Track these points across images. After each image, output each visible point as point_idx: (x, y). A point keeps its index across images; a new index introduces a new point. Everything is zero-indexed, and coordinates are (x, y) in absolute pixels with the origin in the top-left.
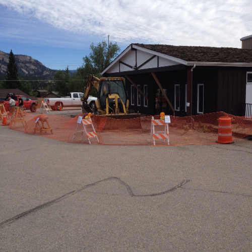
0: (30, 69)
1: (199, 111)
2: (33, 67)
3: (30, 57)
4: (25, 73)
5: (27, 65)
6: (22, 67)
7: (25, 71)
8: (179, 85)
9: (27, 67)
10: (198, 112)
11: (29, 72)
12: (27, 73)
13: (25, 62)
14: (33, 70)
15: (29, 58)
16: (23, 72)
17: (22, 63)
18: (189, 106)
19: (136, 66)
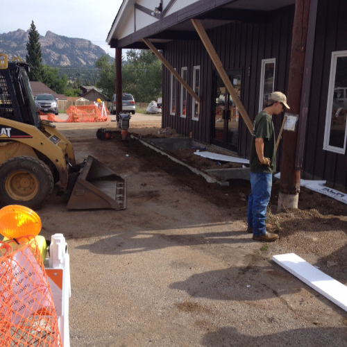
0: (89, 59)
1: (331, 144)
2: (93, 56)
3: (90, 42)
4: (81, 64)
5: (85, 53)
6: (78, 55)
7: (83, 62)
8: (273, 61)
9: (85, 55)
10: (327, 146)
11: (87, 63)
12: (85, 63)
13: (82, 49)
14: (92, 59)
15: (88, 43)
16: (80, 62)
17: (79, 49)
18: (293, 129)
19: (160, 8)
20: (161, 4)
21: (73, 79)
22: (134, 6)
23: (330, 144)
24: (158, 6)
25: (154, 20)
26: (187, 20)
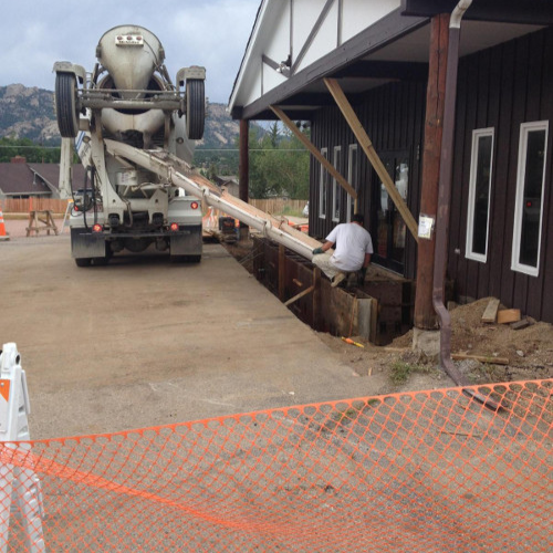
0: (232, 134)
2: (237, 129)
4: (220, 142)
5: (227, 125)
6: (216, 129)
7: (222, 138)
9: (227, 129)
11: (229, 141)
12: (225, 141)
13: (222, 120)
14: (237, 134)
16: (217, 139)
17: (218, 120)
18: (428, 236)
19: (288, 63)
20: (290, 57)
21: (207, 167)
22: (260, 59)
23: (521, 262)
24: (286, 59)
25: (283, 79)
26: (319, 79)
